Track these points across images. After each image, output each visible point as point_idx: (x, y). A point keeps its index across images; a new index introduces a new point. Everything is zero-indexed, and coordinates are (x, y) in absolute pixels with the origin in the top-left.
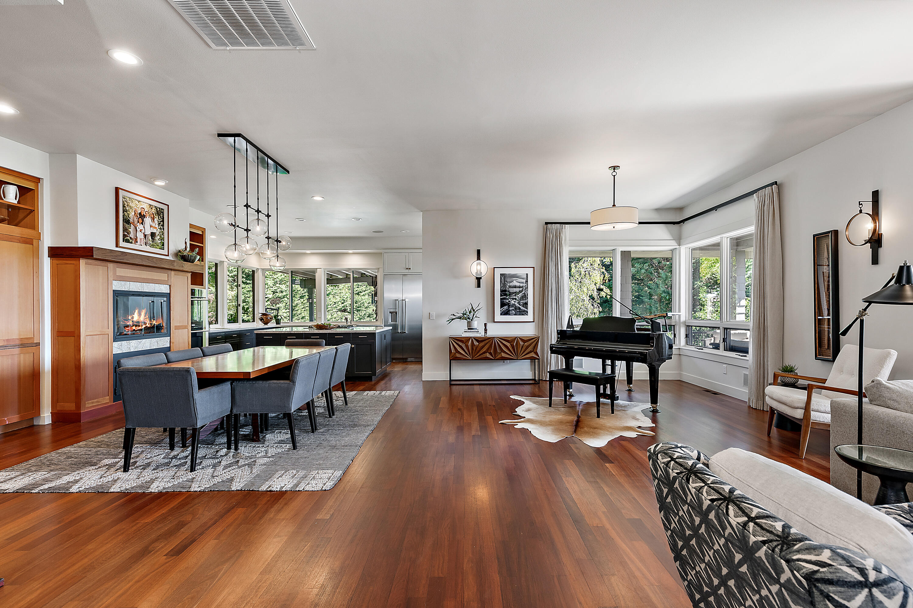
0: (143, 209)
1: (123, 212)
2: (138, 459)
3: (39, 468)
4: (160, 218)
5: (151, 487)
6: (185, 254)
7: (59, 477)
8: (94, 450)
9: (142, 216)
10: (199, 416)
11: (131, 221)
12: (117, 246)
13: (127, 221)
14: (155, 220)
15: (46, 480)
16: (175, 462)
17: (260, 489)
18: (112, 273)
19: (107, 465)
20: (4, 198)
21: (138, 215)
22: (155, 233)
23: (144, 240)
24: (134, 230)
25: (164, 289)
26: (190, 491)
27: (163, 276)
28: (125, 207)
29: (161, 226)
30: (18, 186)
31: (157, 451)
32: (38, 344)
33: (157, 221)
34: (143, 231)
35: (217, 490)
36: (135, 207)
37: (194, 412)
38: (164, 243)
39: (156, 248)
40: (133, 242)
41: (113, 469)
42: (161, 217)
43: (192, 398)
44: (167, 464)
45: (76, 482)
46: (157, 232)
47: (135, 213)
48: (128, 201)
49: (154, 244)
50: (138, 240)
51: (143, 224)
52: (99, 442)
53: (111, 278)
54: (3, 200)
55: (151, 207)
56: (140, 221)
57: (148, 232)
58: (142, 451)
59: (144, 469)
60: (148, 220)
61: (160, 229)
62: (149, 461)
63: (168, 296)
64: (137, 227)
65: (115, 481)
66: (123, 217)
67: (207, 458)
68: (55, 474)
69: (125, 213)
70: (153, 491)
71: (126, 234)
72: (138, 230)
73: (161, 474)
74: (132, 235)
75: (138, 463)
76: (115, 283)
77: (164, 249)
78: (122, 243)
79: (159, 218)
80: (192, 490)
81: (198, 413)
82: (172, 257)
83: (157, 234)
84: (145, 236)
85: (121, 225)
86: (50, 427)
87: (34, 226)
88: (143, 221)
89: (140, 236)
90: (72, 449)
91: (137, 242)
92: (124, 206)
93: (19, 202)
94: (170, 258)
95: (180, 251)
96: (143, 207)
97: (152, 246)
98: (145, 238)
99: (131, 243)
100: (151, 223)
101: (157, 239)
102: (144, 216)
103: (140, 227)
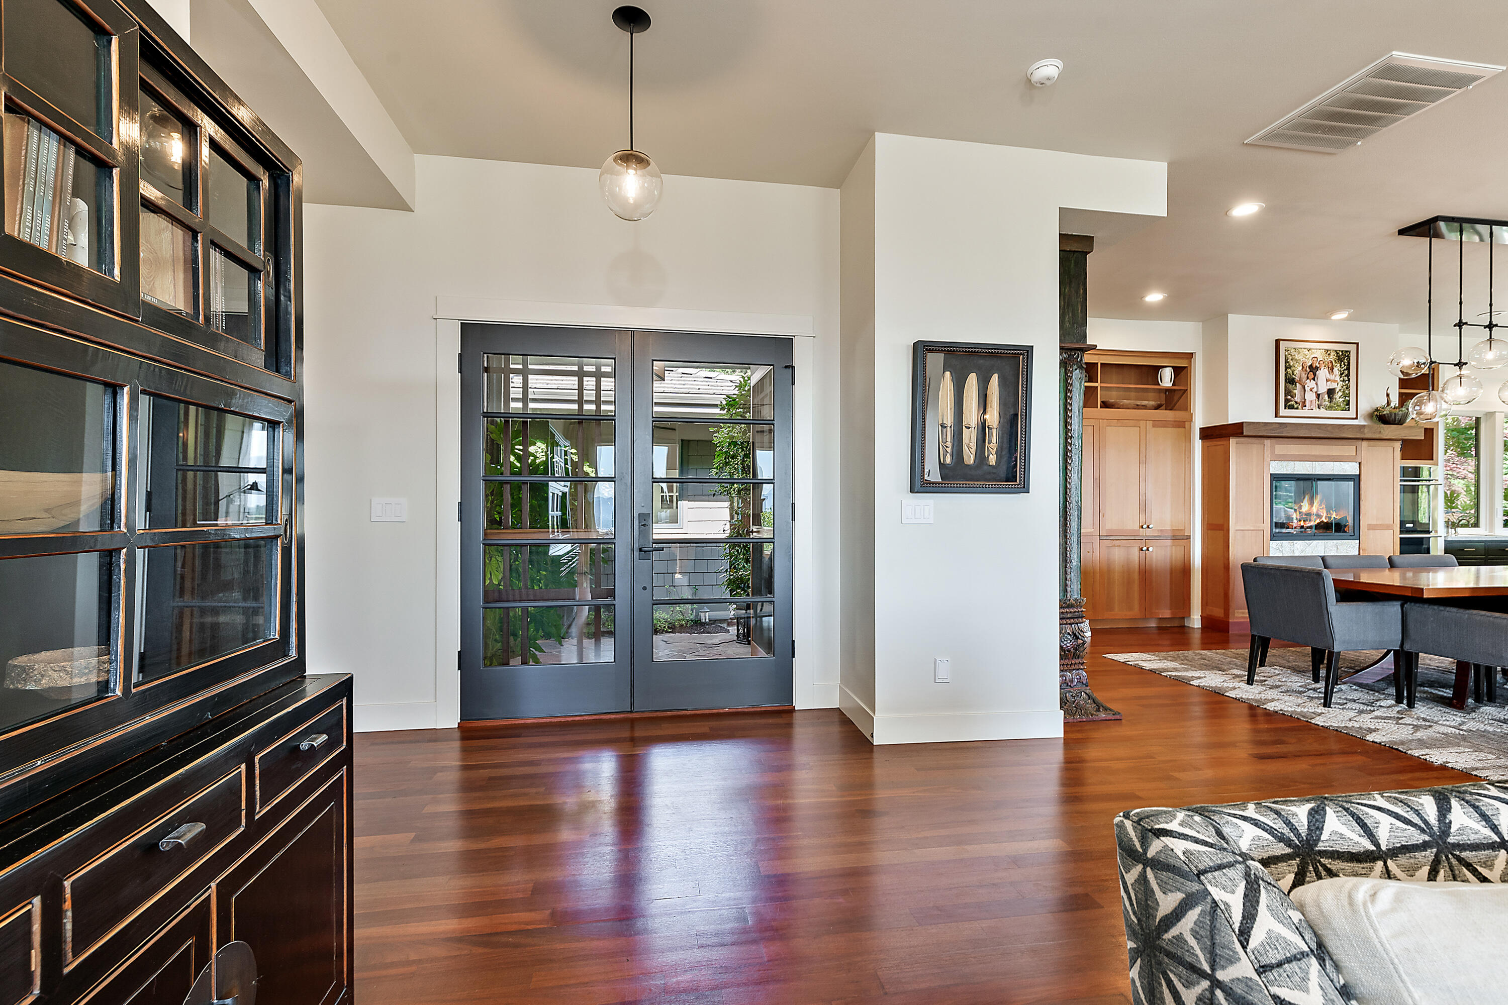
0: (1316, 359)
1: (1286, 370)
2: (1269, 679)
3: (1174, 659)
4: (1343, 366)
5: (1268, 704)
6: (1385, 413)
7: (1187, 670)
8: (1229, 659)
9: (1313, 369)
10: (1337, 636)
11: (1297, 378)
12: (1276, 416)
13: (1291, 381)
14: (1335, 370)
15: (1176, 670)
16: (1311, 693)
17: (1409, 752)
18: (1269, 451)
19: (1234, 674)
20: (1161, 382)
21: (1308, 369)
22: (1334, 389)
23: (1317, 402)
24: (1301, 391)
25: (1350, 468)
26: (1310, 722)
27: (1348, 449)
28: (1288, 362)
29: (1345, 376)
30: (1174, 368)
31: (1297, 678)
32: (1188, 537)
33: (1337, 371)
34: (1315, 390)
35: (1345, 732)
36: (1304, 359)
37: (1329, 629)
38: (1349, 401)
39: (1336, 410)
40: (1300, 407)
41: (1238, 679)
42: (1344, 364)
43: (1326, 612)
44: (1301, 693)
45: (1200, 678)
46: (1338, 386)
47: (1303, 367)
48: (1293, 354)
49: (1332, 404)
50: (1307, 403)
51: (1314, 380)
52: (1238, 654)
53: (1267, 458)
54: (1159, 385)
55: (1329, 353)
56: (1311, 376)
57: (1323, 389)
58: (1280, 674)
59: (1270, 688)
60: (1323, 373)
61: (1344, 381)
62: (1280, 684)
63: (1356, 479)
64: (1306, 386)
65: (1234, 688)
66: (1286, 376)
67: (1358, 703)
68: (1185, 668)
69: (1289, 370)
70: (1268, 708)
71: (1289, 397)
72: (1308, 389)
73: (1287, 698)
74: (1298, 398)
75: (1267, 682)
76: (1273, 464)
77: (1349, 410)
78: (1283, 411)
79: (1341, 366)
80: (1313, 722)
81: (1335, 631)
82: (1365, 420)
83: (1337, 390)
84: (1318, 396)
85: (1282, 390)
86: (1200, 631)
87: (1186, 408)
88: (1315, 375)
89: (1310, 397)
90: (1209, 653)
91: (1305, 406)
92: (1286, 362)
93: (1173, 385)
94: (1360, 422)
95: (1377, 410)
96: (1316, 356)
97: (1330, 408)
98: (1318, 399)
99: (1297, 408)
100: (1328, 376)
101: (1338, 396)
102: (1317, 368)
103: (1310, 384)
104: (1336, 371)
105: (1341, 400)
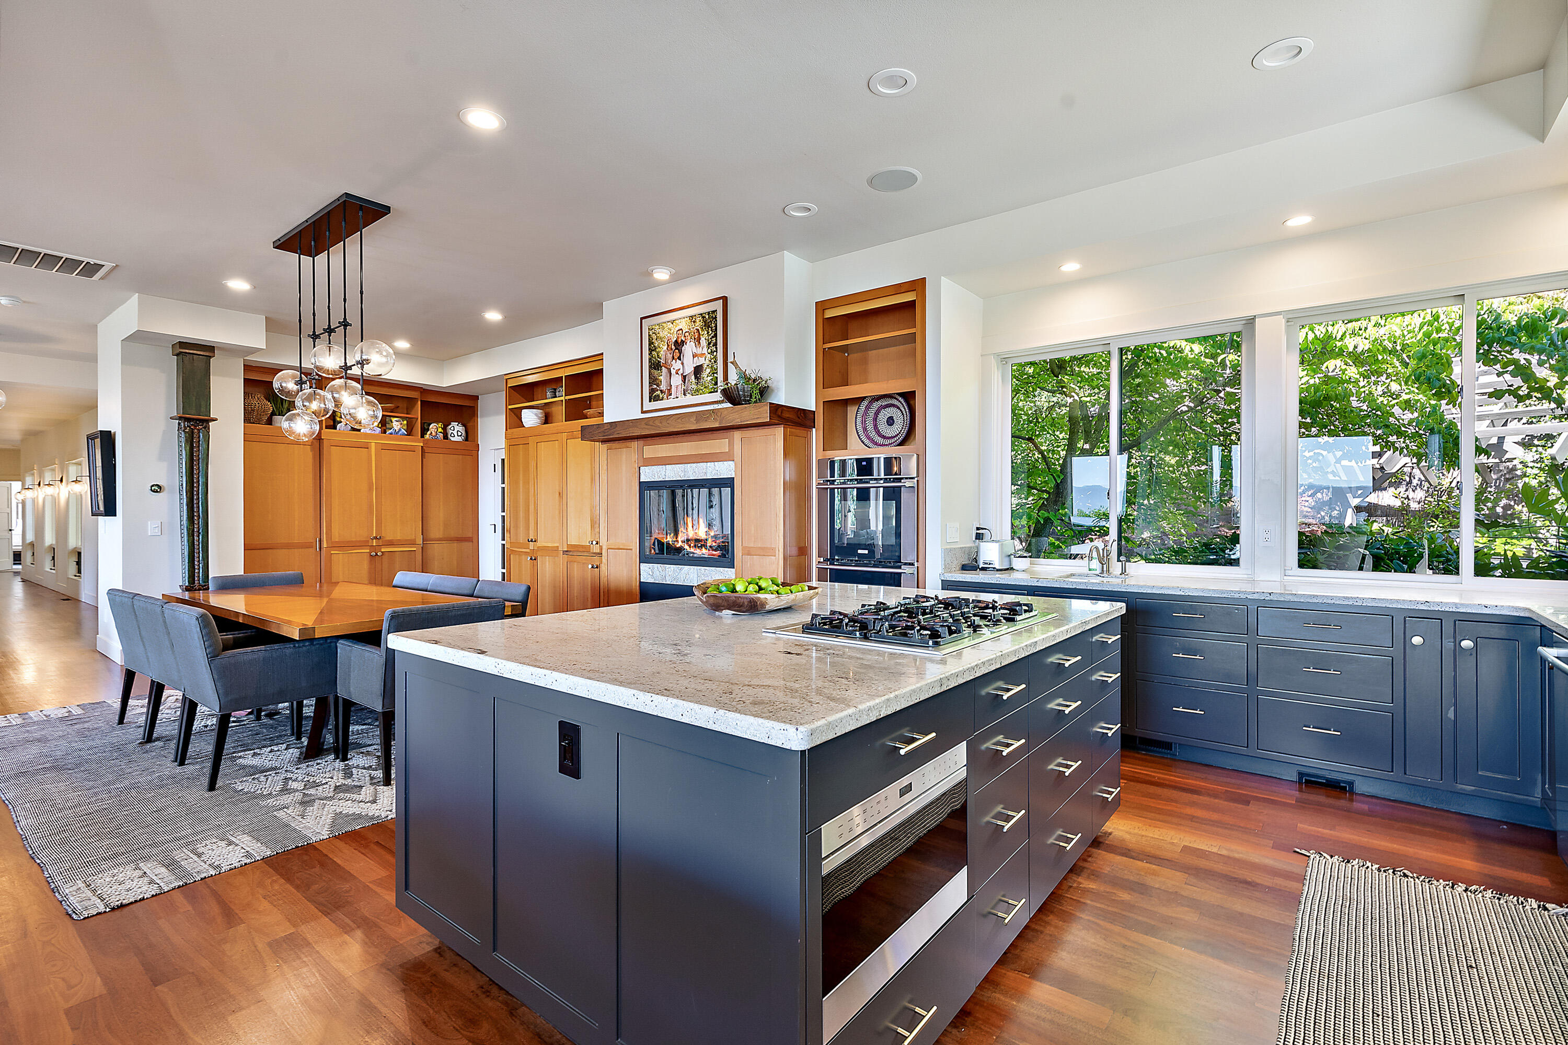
0: (681, 332)
9: (679, 345)
11: (662, 361)
12: (641, 411)
13: (655, 366)
14: (703, 340)
18: (637, 456)
21: (673, 346)
22: (701, 366)
23: (683, 387)
24: (667, 376)
25: (727, 469)
27: (719, 444)
28: (653, 343)
34: (681, 372)
36: (668, 335)
38: (717, 378)
40: (665, 397)
46: (705, 361)
47: (668, 346)
49: (699, 387)
50: (673, 390)
51: (681, 359)
56: (677, 354)
57: (689, 369)
60: (687, 348)
61: (712, 352)
63: (732, 484)
64: (672, 369)
71: (655, 386)
72: (673, 372)
74: (663, 387)
76: (643, 470)
77: (717, 391)
78: (648, 406)
83: (705, 366)
84: (684, 378)
88: (680, 352)
89: (676, 381)
91: (672, 394)
92: (651, 343)
96: (680, 327)
97: (697, 392)
98: (684, 382)
99: (662, 399)
100: (695, 350)
101: (706, 375)
102: (683, 342)
103: (676, 365)
104: (703, 342)
105: (709, 378)
